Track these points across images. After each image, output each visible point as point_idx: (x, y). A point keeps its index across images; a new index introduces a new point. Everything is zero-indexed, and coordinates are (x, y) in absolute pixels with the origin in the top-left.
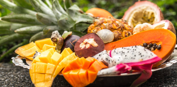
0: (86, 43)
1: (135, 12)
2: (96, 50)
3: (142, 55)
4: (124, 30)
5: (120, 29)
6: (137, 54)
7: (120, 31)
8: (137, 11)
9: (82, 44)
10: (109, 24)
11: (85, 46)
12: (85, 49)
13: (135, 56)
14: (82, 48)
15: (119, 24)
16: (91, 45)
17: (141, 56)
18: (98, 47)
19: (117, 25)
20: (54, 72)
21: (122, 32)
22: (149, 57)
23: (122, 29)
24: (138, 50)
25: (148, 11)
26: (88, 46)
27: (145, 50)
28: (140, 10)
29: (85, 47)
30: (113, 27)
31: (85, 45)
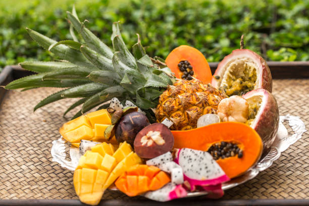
0: (149, 138)
1: (232, 64)
2: (160, 150)
3: (208, 169)
4: (206, 106)
5: (201, 105)
6: (203, 167)
7: (201, 108)
8: (235, 63)
9: (144, 137)
10: (187, 97)
11: (147, 142)
12: (145, 146)
13: (201, 169)
14: (143, 144)
15: (200, 97)
16: (154, 142)
17: (207, 172)
18: (164, 145)
19: (197, 99)
20: (106, 181)
21: (204, 109)
22: (216, 174)
23: (203, 105)
24: (205, 161)
25: (250, 64)
26: (150, 143)
27: (212, 163)
28: (240, 61)
29: (147, 144)
30: (191, 102)
31: (147, 140)
